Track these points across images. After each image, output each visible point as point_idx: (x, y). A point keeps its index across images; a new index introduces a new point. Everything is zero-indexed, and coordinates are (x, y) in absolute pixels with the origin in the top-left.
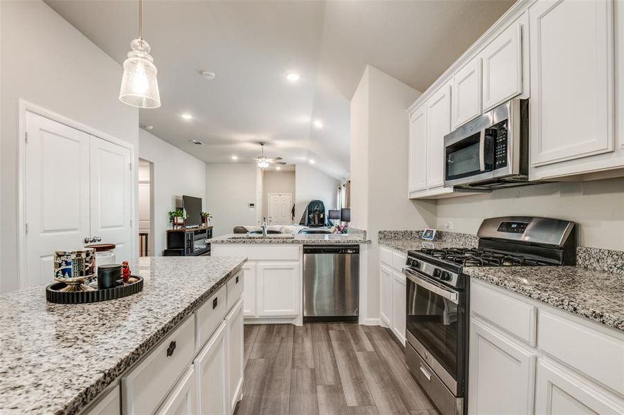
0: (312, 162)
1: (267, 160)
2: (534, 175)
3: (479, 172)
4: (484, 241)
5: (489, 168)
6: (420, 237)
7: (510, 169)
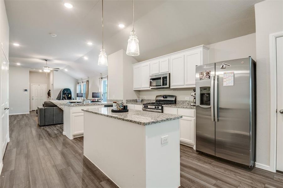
0: (66, 70)
1: (49, 69)
2: (171, 87)
3: (161, 86)
4: (157, 101)
5: (163, 85)
6: (136, 101)
7: (168, 86)
